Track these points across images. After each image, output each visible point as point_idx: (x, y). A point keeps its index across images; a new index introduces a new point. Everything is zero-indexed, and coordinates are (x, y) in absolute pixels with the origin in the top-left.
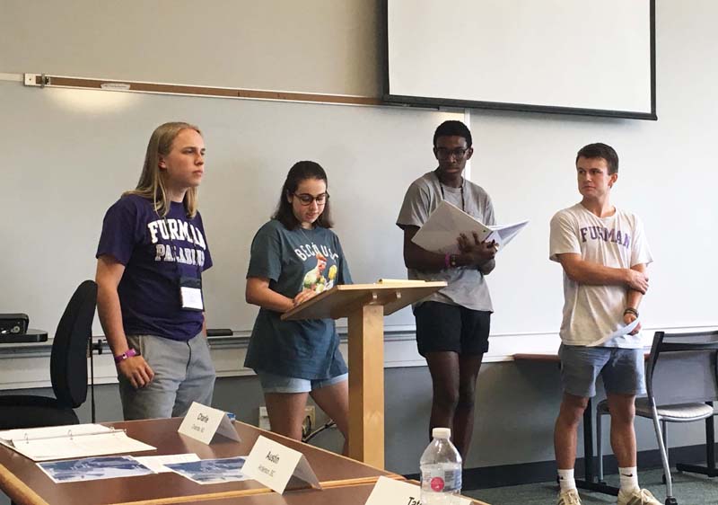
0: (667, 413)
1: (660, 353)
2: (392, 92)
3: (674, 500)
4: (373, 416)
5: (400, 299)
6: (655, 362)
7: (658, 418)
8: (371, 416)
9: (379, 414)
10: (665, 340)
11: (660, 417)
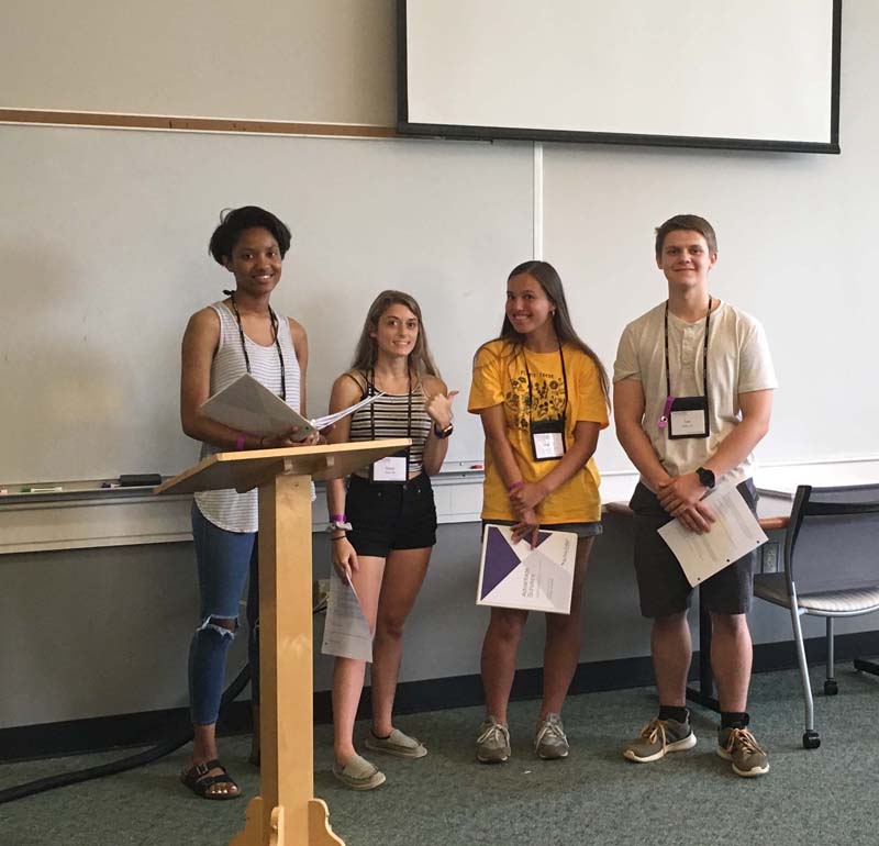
0: (816, 604)
1: (805, 517)
2: (412, 119)
3: (816, 735)
4: (294, 643)
5: (331, 467)
6: (797, 531)
7: (799, 612)
8: (290, 642)
9: (304, 639)
10: (813, 498)
11: (803, 611)
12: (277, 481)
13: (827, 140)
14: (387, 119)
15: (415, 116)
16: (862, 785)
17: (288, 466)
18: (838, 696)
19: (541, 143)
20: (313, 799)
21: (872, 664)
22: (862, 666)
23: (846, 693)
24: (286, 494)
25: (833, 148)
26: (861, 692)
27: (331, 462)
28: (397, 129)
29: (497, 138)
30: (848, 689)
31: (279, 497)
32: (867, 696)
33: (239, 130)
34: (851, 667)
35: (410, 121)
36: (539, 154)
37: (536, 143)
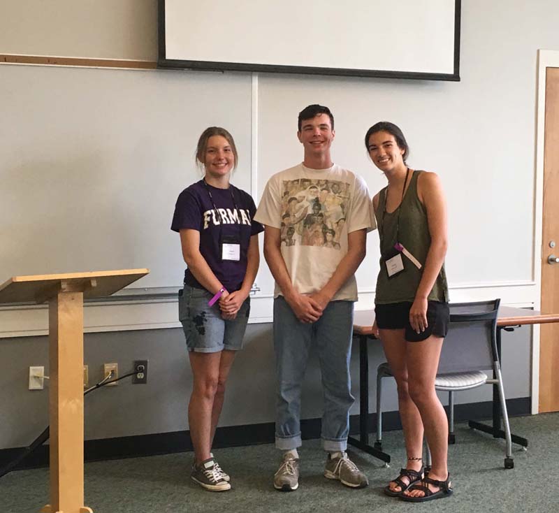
12: (59, 295)
13: (452, 72)
14: (152, 57)
15: (171, 54)
16: (458, 502)
17: (64, 286)
18: (454, 445)
19: (257, 73)
20: (83, 507)
21: (480, 424)
22: (473, 425)
23: (460, 443)
24: (65, 306)
25: (455, 77)
26: (470, 442)
27: (94, 284)
28: (158, 63)
29: (229, 70)
30: (462, 440)
31: (61, 307)
32: (474, 444)
33: (52, 64)
34: (467, 426)
35: (167, 58)
36: (255, 80)
37: (254, 73)
